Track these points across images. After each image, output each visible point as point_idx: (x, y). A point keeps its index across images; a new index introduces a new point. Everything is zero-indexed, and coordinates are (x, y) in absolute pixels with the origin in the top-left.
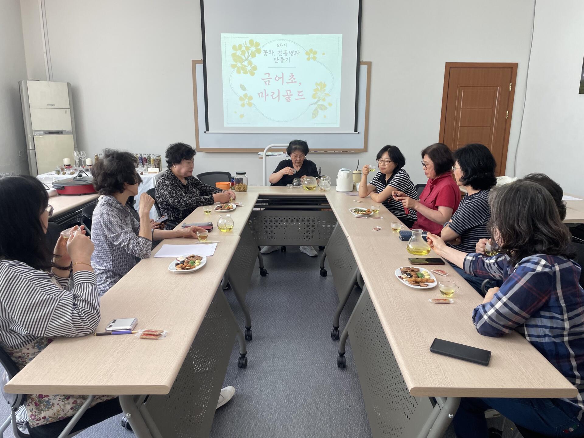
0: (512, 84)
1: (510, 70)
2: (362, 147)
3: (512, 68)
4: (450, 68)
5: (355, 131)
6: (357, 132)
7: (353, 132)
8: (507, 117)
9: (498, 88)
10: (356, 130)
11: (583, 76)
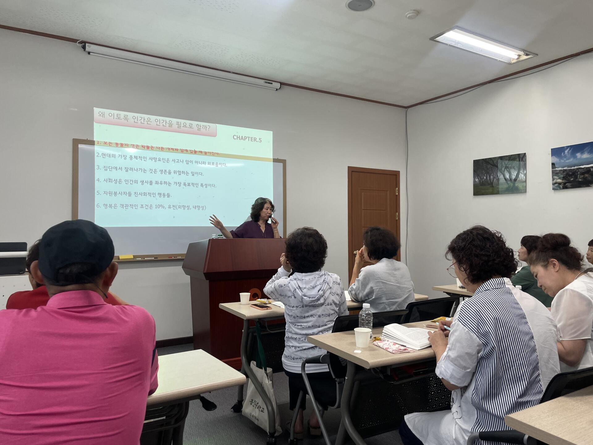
0: (397, 189)
1: (394, 176)
3: (396, 175)
8: (397, 218)
9: (388, 192)
11: (476, 180)
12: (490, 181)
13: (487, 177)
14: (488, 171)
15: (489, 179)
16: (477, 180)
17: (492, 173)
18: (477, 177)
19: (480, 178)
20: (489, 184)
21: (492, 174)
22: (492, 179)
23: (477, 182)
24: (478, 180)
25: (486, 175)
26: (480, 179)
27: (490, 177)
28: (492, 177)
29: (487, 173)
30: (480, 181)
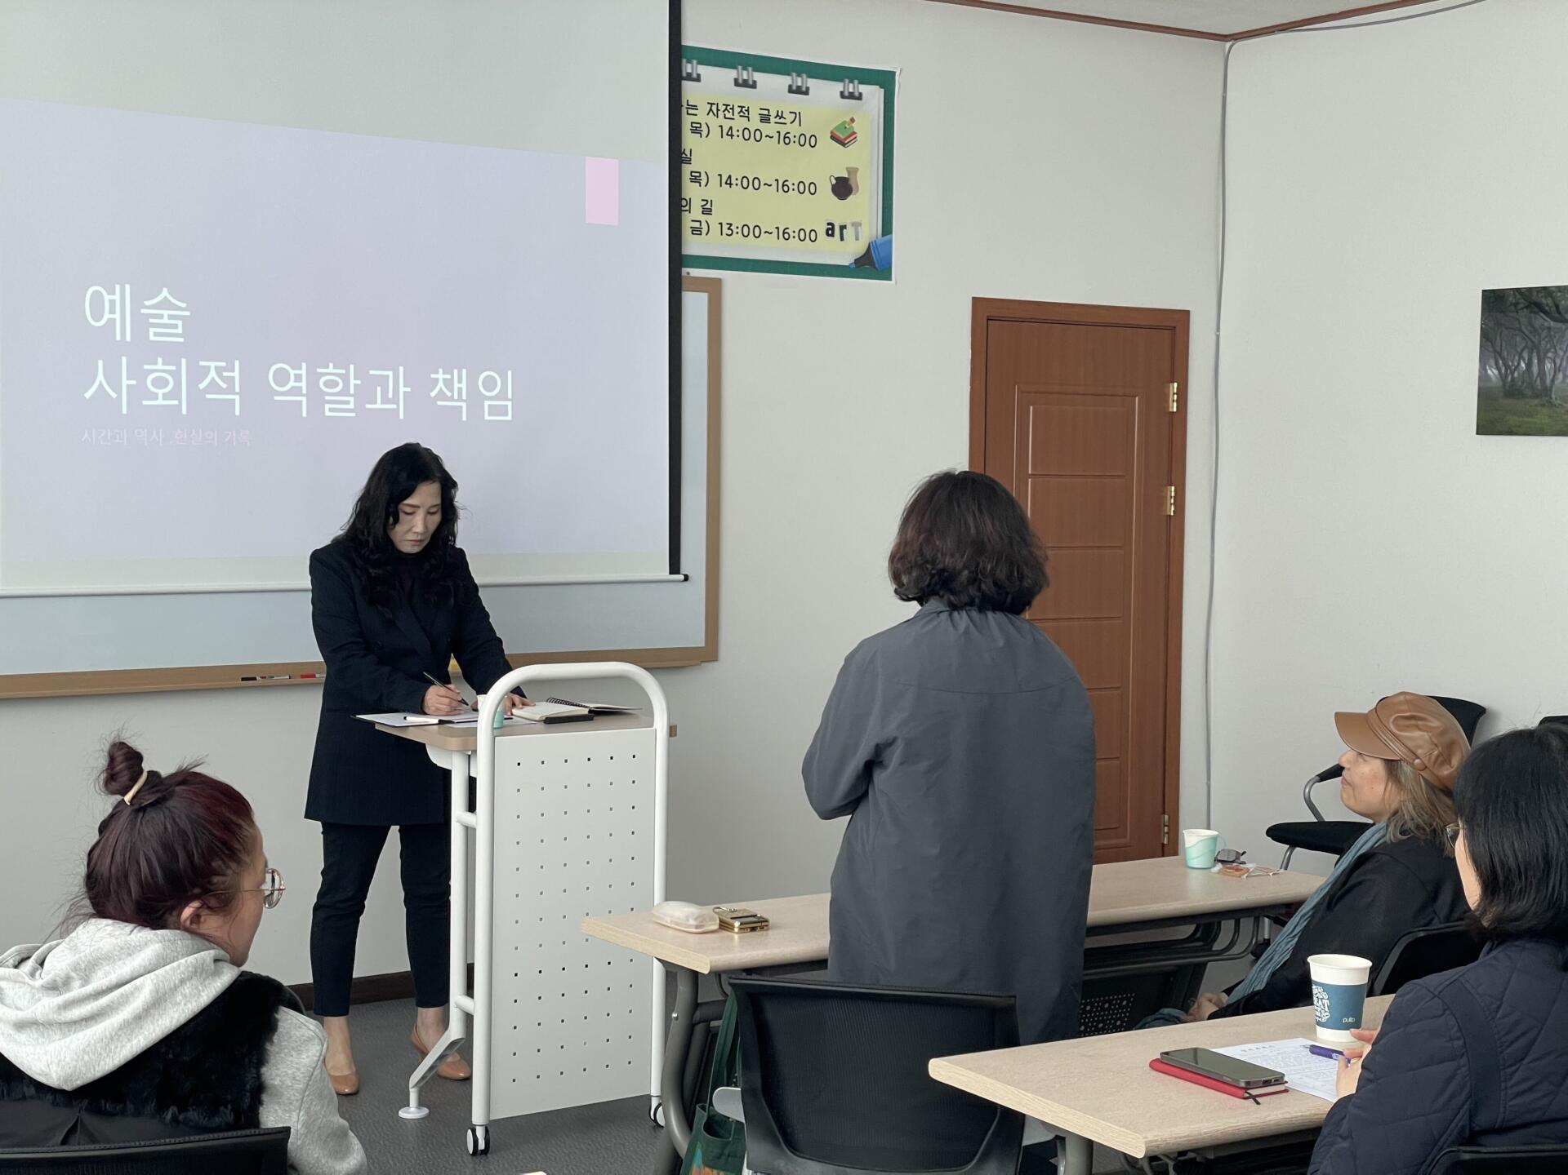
0: (1178, 388)
1: (1166, 334)
2: (698, 640)
3: (1174, 328)
4: (988, 320)
5: (671, 573)
6: (682, 577)
7: (664, 573)
8: (1173, 509)
9: (1137, 398)
10: (675, 566)
11: (1489, 372)
12: (1543, 381)
13: (1529, 365)
14: (1536, 340)
15: (1539, 374)
16: (1492, 372)
17: (1548, 351)
18: (1492, 361)
19: (1505, 364)
20: (1536, 396)
21: (1550, 355)
22: (1550, 371)
23: (1494, 379)
24: (1496, 372)
25: (1526, 355)
26: (1503, 371)
27: (1541, 363)
28: (1548, 366)
29: (1534, 347)
30: (1503, 377)
